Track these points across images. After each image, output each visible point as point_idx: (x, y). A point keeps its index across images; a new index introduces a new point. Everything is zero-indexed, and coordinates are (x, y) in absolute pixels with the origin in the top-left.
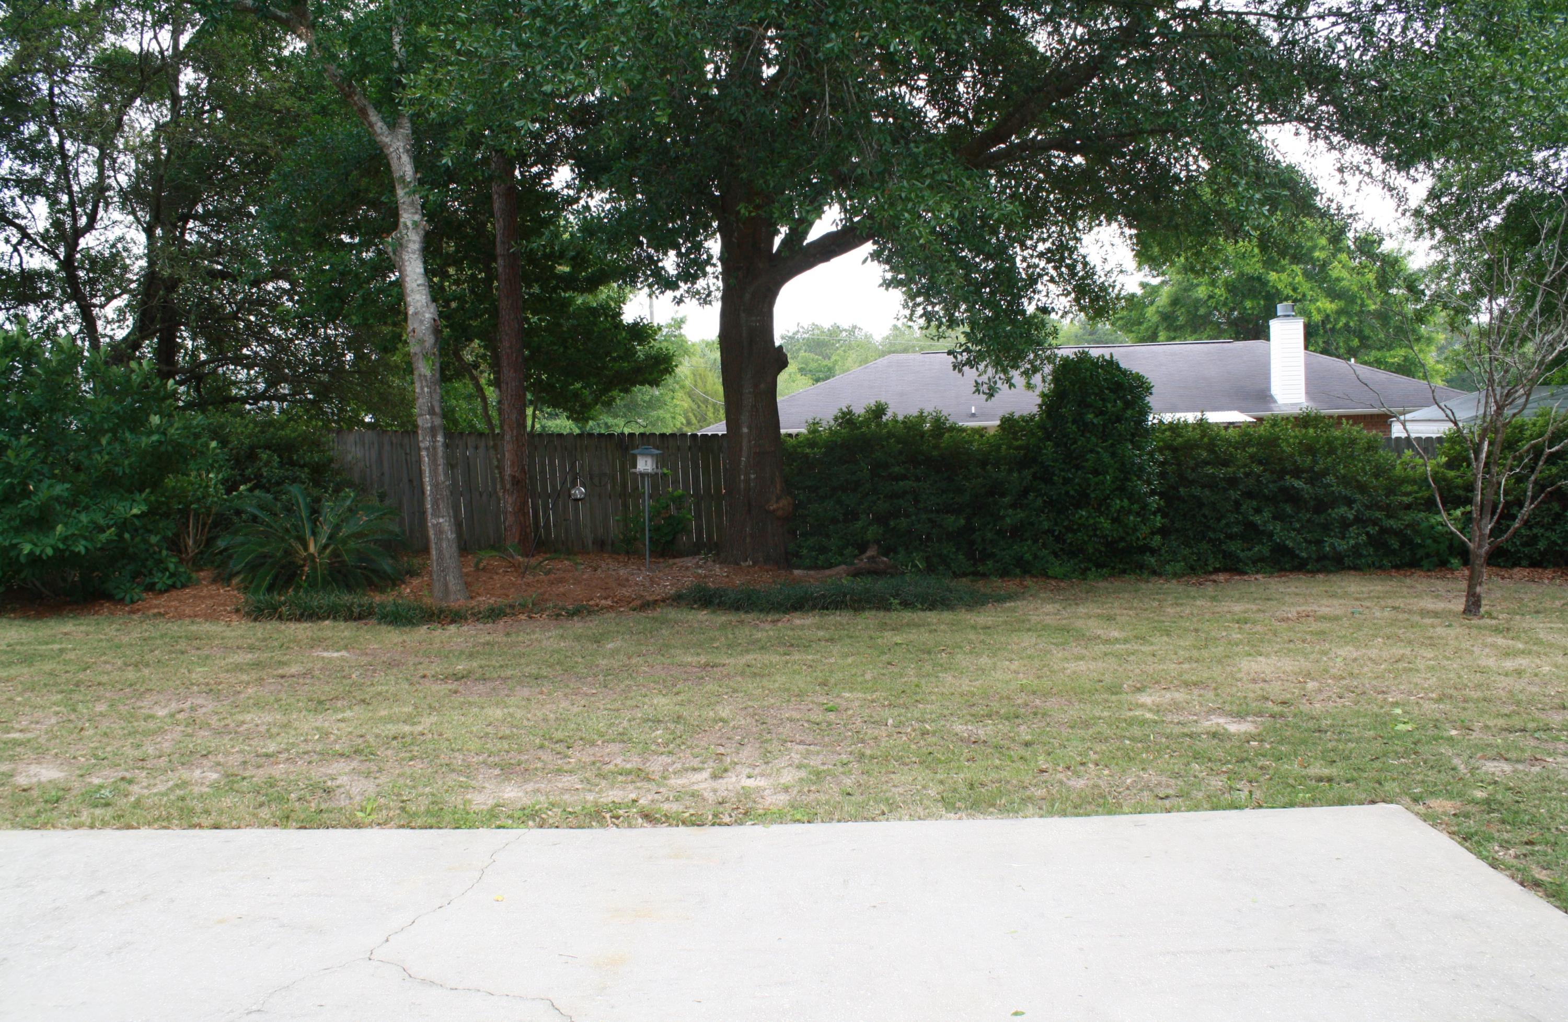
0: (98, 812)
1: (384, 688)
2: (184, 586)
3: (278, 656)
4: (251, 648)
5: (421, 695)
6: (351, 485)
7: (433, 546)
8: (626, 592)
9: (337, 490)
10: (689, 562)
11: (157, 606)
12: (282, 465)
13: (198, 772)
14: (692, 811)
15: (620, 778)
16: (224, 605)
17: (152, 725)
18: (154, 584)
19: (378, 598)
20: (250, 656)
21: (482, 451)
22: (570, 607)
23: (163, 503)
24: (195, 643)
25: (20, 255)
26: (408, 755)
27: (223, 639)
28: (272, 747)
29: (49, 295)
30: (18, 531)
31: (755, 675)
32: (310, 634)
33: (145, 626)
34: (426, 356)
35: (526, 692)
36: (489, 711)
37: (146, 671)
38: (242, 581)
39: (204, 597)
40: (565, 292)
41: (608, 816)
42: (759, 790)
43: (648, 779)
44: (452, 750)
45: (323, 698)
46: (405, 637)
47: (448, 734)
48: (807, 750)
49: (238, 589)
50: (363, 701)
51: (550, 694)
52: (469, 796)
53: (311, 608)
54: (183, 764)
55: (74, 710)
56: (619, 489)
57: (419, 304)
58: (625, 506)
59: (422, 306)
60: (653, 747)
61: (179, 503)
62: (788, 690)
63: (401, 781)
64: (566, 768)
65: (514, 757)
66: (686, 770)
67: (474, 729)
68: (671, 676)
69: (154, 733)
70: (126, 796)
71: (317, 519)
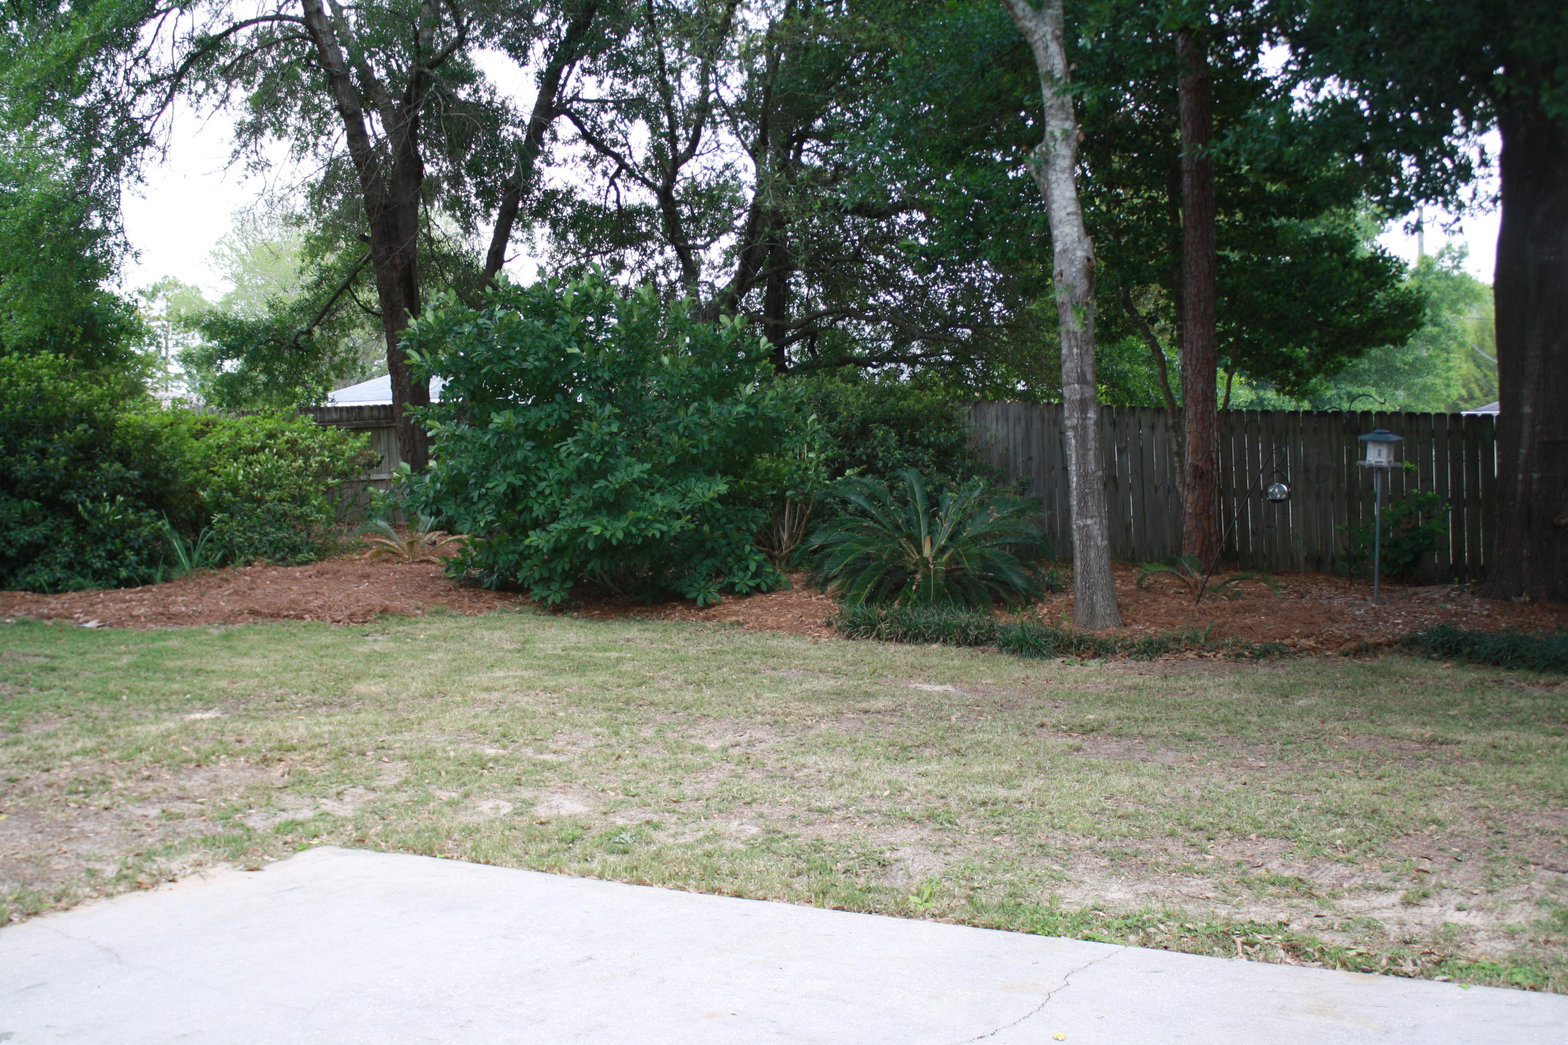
0: (612, 858)
1: (987, 737)
2: (771, 590)
3: (866, 685)
4: (837, 673)
5: (1032, 751)
6: (984, 471)
7: (1078, 555)
8: (1336, 630)
9: (966, 478)
10: (1436, 592)
11: (736, 613)
12: (901, 444)
13: (735, 824)
14: (1362, 949)
15: (1271, 889)
16: (815, 616)
17: (698, 760)
18: (733, 585)
19: (1003, 619)
20: (832, 682)
21: (1160, 430)
22: (1257, 646)
23: (753, 487)
24: (771, 662)
25: (617, 189)
26: (995, 827)
27: (804, 659)
28: (829, 800)
29: (649, 236)
30: (589, 513)
31: (1502, 760)
32: (910, 659)
33: (718, 637)
34: (1076, 307)
35: (1170, 757)
36: (1114, 779)
37: (707, 692)
38: (841, 586)
39: (792, 605)
40: (1277, 218)
41: (1239, 940)
42: (1469, 930)
43: (1311, 896)
44: (1053, 827)
45: (909, 743)
46: (1029, 672)
47: (1052, 806)
48: (1558, 880)
49: (833, 597)
50: (957, 751)
51: (1201, 763)
52: (1060, 891)
53: (917, 627)
54: (720, 811)
55: (616, 733)
56: (1345, 485)
57: (1068, 239)
58: (1353, 512)
59: (1073, 242)
60: (1327, 850)
61: (773, 488)
62: (1545, 788)
63: (977, 862)
64: (1200, 866)
65: (1130, 846)
66: (1368, 889)
67: (1088, 802)
68: (1377, 751)
69: (698, 769)
70: (648, 843)
71: (935, 514)
